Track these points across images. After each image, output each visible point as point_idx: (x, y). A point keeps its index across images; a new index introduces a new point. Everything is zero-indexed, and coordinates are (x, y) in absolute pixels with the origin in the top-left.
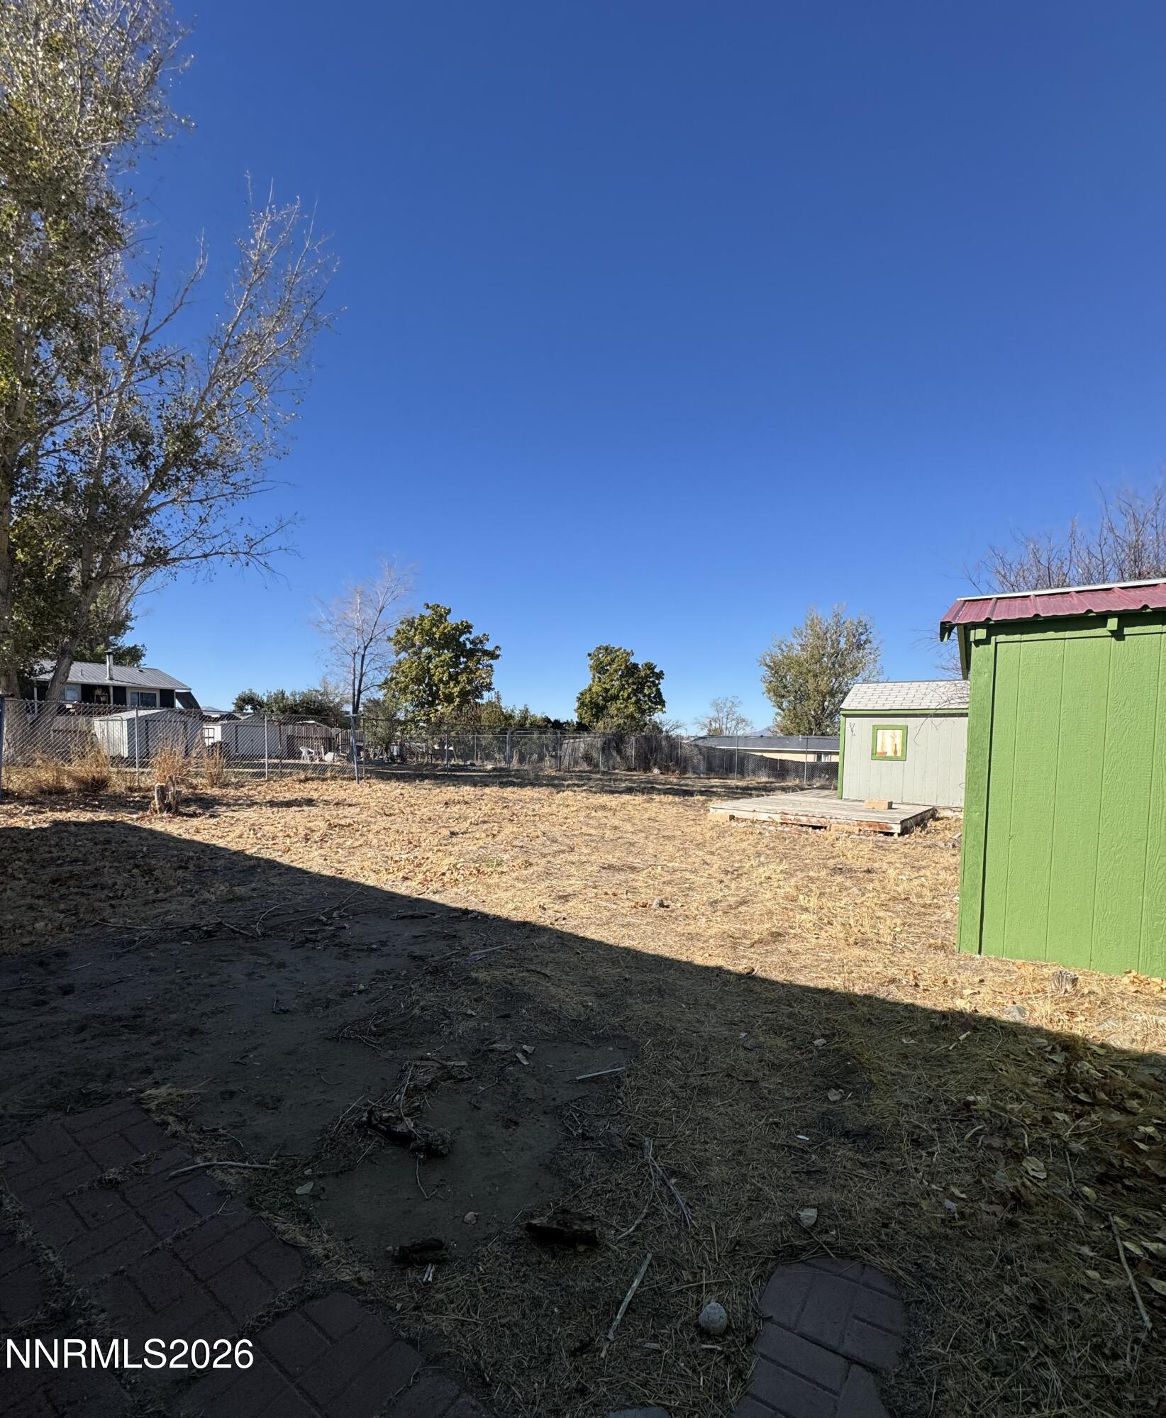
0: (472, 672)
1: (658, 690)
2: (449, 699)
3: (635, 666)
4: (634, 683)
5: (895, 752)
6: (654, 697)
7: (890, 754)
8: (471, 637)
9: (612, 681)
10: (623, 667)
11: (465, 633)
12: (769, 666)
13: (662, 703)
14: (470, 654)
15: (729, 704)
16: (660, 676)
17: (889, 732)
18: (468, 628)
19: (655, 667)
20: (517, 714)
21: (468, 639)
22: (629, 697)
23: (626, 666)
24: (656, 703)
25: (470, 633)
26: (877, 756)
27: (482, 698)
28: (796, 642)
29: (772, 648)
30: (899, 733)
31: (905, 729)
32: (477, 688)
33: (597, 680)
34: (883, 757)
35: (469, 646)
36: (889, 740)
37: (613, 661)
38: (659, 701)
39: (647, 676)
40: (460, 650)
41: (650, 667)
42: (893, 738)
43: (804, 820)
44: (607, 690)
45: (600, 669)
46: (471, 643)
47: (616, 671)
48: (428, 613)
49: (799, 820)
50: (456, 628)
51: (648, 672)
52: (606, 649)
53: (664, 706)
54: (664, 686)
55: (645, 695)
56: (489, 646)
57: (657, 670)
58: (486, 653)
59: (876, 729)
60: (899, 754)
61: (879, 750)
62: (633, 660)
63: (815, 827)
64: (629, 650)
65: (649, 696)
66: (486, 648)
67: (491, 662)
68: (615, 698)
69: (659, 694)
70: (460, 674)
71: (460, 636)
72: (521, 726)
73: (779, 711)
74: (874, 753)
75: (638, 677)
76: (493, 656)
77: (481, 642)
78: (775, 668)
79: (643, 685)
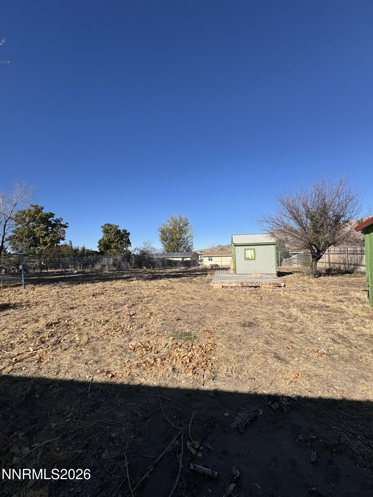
0: (55, 233)
1: (129, 239)
2: (45, 244)
3: (120, 230)
4: (120, 237)
5: (252, 257)
6: (127, 241)
7: (250, 258)
8: (55, 219)
9: (111, 236)
10: (115, 231)
11: (51, 217)
12: (161, 231)
13: (130, 243)
14: (54, 226)
15: (149, 243)
16: (129, 234)
17: (249, 251)
18: (52, 215)
19: (127, 231)
20: (80, 249)
21: (53, 220)
22: (118, 242)
23: (117, 231)
24: (128, 243)
25: (53, 217)
26: (247, 259)
27: (59, 243)
28: (168, 224)
29: (161, 226)
30: (252, 251)
31: (254, 249)
32: (58, 239)
33: (105, 236)
34: (248, 259)
35: (53, 222)
36: (250, 254)
37: (111, 229)
38: (129, 243)
39: (124, 234)
40: (49, 224)
41: (125, 231)
42: (251, 252)
43: (250, 285)
44: (110, 239)
45: (106, 231)
46: (54, 221)
47: (113, 232)
48: (33, 208)
49: (248, 285)
50: (47, 215)
51: (125, 233)
52: (109, 225)
53: (131, 244)
54: (130, 237)
55: (124, 241)
56: (63, 223)
57: (127, 232)
58: (61, 225)
59: (245, 250)
60: (253, 258)
61: (247, 257)
62: (119, 228)
63: (255, 287)
64: (117, 225)
65: (125, 241)
66: (61, 223)
67: (64, 229)
68: (113, 242)
69: (129, 240)
70: (50, 233)
71: (48, 218)
72: (83, 254)
73: (163, 245)
74: (245, 258)
75: (121, 235)
76: (65, 227)
77: (59, 221)
78: (163, 232)
79: (123, 237)
